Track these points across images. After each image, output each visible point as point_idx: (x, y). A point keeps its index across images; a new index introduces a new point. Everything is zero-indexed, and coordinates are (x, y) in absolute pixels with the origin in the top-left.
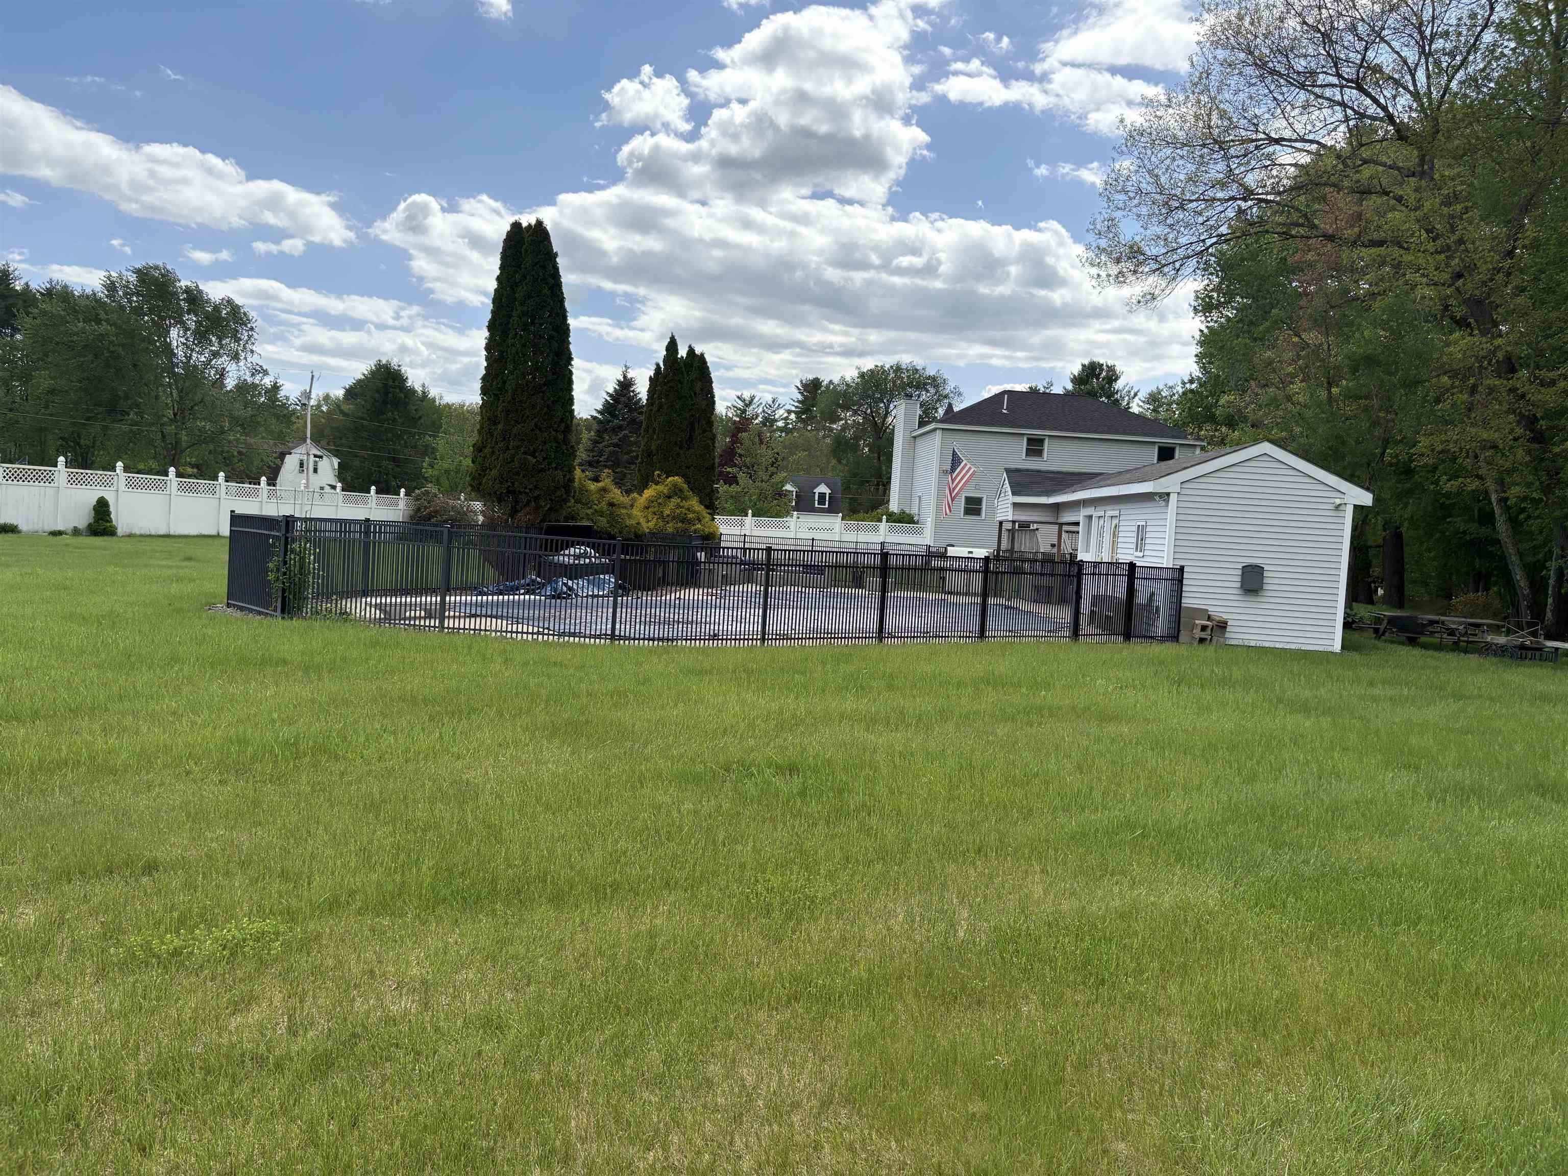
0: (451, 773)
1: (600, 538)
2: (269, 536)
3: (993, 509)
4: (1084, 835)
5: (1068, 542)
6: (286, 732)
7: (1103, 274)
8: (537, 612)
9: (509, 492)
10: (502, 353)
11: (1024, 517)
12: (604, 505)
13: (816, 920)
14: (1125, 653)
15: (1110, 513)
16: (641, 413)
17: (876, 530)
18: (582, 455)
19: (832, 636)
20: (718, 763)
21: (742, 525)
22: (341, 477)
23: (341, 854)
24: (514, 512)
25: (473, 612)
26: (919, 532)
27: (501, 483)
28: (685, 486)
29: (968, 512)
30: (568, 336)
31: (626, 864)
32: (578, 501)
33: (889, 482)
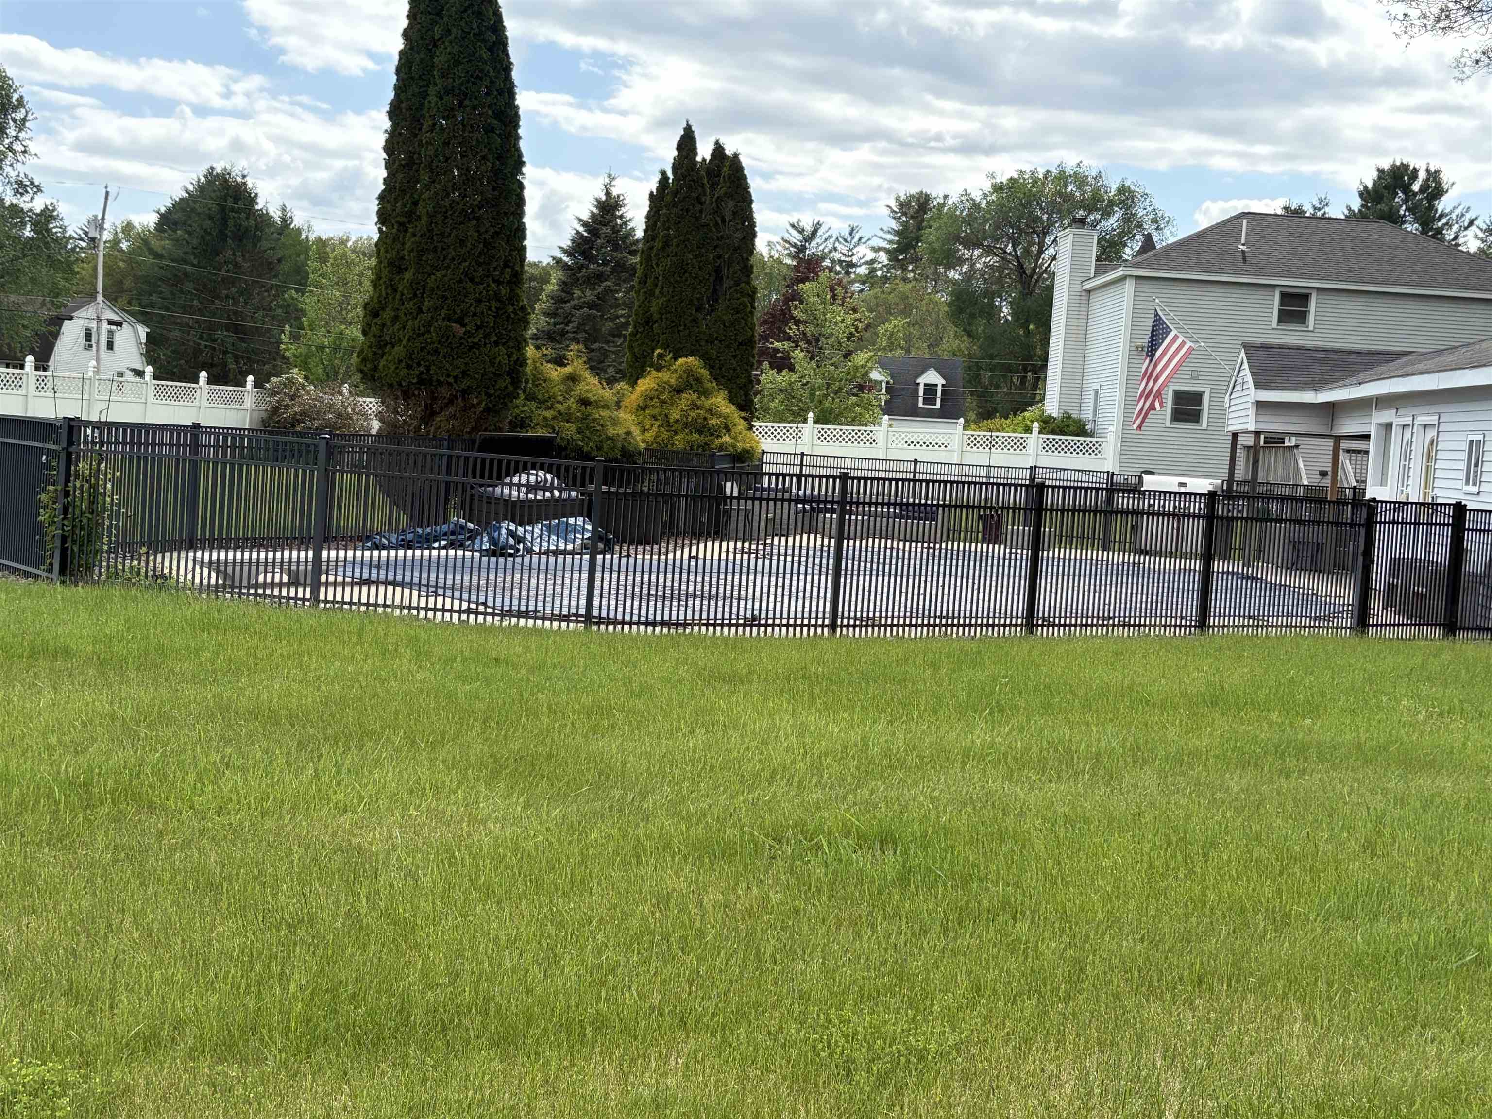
0: (334, 834)
1: (567, 457)
2: (41, 451)
3: (1222, 414)
4: (1376, 958)
5: (1349, 468)
6: (70, 766)
7: (1414, 13)
8: (467, 578)
9: (421, 382)
10: (411, 155)
11: (1274, 425)
12: (572, 403)
13: (927, 1088)
14: (1446, 656)
15: (1422, 420)
16: (633, 253)
17: (1022, 445)
18: (538, 321)
19: (945, 621)
20: (762, 828)
21: (797, 437)
22: (150, 357)
23: (161, 961)
24: (429, 415)
25: (365, 576)
26: (1094, 450)
27: (409, 367)
28: (705, 373)
29: (1179, 416)
30: (517, 126)
31: (615, 988)
32: (530, 397)
33: (1044, 367)
